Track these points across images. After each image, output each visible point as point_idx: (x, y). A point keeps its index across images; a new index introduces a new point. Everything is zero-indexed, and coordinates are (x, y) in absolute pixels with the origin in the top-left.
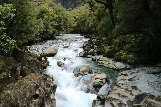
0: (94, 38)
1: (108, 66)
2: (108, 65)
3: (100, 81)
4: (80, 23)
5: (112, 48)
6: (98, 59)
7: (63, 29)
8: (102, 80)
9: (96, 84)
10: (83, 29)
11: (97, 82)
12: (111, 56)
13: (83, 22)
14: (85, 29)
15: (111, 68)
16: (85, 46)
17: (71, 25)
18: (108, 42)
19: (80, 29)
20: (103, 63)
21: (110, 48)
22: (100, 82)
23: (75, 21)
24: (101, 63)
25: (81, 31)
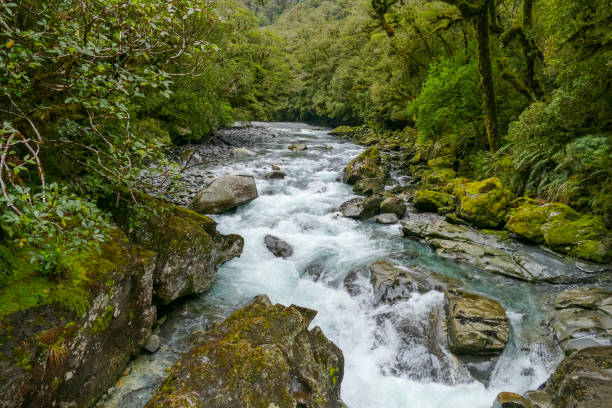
1: (488, 263)
2: (487, 259)
3: (484, 332)
5: (494, 191)
6: (430, 230)
8: (492, 325)
9: (471, 342)
11: (473, 335)
12: (491, 222)
13: (322, 76)
14: (329, 105)
15: (502, 271)
17: (281, 89)
18: (448, 161)
19: (311, 103)
20: (463, 252)
21: (483, 190)
22: (485, 337)
24: (453, 250)
25: (314, 111)
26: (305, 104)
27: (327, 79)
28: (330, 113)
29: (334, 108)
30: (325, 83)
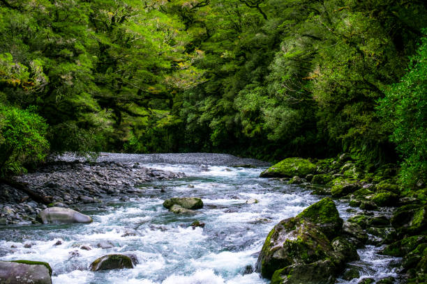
0: (346, 192)
4: (225, 68)
7: (89, 110)
10: (255, 115)
13: (255, 56)
14: (269, 114)
16: (278, 255)
17: (153, 83)
23: (190, 49)
25: (237, 126)
26: (220, 114)
27: (264, 62)
28: (270, 130)
29: (279, 119)
30: (258, 70)
